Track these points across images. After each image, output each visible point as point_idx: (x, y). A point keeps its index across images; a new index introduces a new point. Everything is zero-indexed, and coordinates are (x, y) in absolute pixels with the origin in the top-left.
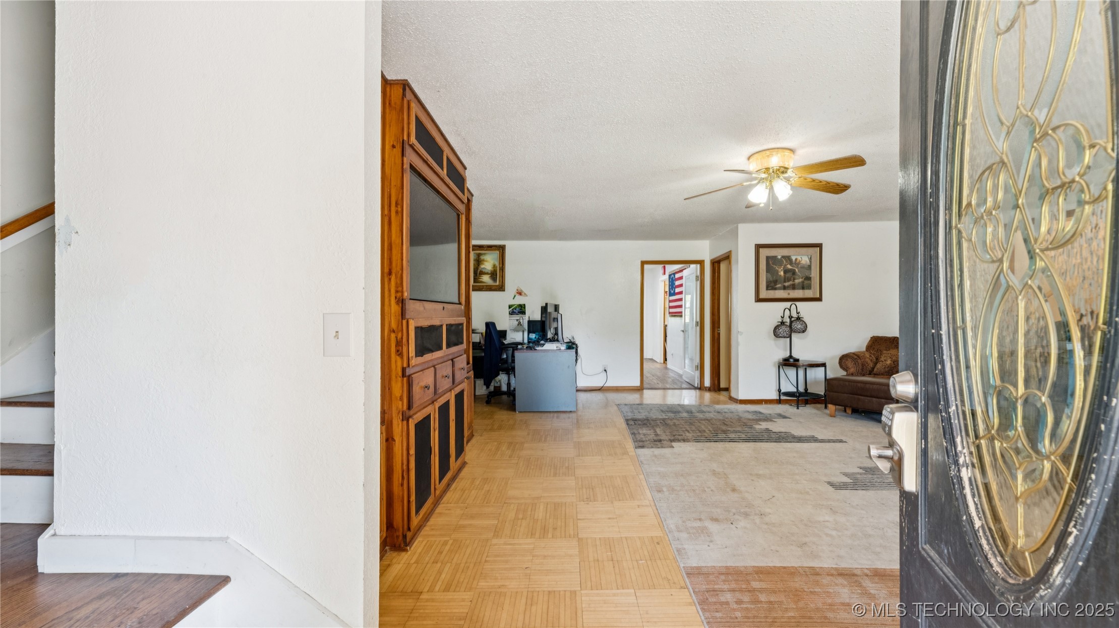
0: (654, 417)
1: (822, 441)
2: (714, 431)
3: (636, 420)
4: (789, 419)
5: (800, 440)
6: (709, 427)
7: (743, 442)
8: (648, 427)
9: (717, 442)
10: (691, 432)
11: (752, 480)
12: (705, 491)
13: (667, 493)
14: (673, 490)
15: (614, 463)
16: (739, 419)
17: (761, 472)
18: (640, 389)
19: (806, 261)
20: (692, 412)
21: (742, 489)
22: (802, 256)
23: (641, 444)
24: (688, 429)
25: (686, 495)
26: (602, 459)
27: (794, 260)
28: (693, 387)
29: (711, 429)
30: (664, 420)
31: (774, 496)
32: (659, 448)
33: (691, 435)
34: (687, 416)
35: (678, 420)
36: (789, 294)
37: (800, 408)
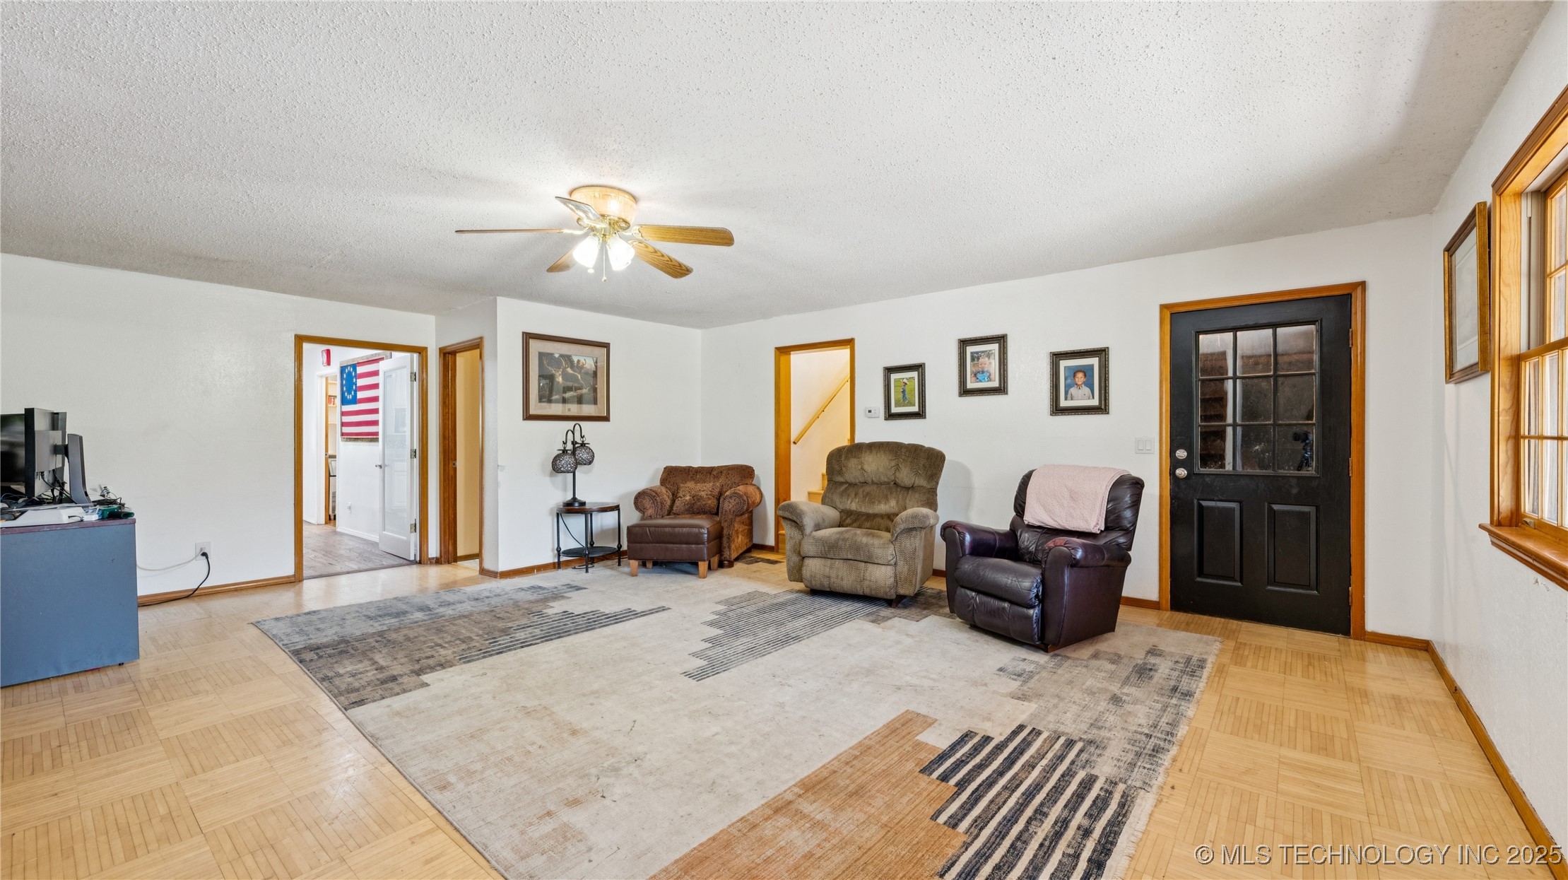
0: (358, 633)
1: (644, 614)
2: (487, 634)
3: (318, 648)
4: (586, 590)
5: (616, 618)
6: (476, 630)
7: (542, 642)
8: (353, 655)
9: (501, 653)
10: (446, 645)
11: (592, 704)
12: (529, 752)
13: (460, 786)
14: (471, 774)
15: (306, 758)
16: (516, 605)
17: (596, 686)
18: (296, 580)
19: (591, 365)
20: (430, 610)
21: (585, 725)
22: (586, 358)
23: (354, 697)
24: (439, 641)
25: (499, 775)
26: (269, 761)
27: (576, 362)
28: (405, 562)
29: (481, 632)
30: (381, 634)
31: (635, 721)
32: (398, 694)
33: (450, 652)
34: (425, 618)
35: (411, 628)
36: (569, 410)
37: (590, 570)
